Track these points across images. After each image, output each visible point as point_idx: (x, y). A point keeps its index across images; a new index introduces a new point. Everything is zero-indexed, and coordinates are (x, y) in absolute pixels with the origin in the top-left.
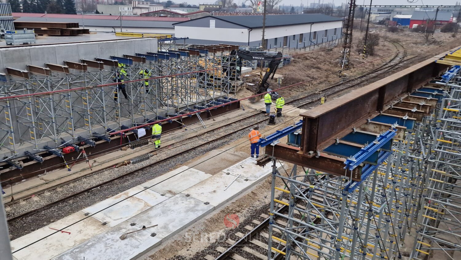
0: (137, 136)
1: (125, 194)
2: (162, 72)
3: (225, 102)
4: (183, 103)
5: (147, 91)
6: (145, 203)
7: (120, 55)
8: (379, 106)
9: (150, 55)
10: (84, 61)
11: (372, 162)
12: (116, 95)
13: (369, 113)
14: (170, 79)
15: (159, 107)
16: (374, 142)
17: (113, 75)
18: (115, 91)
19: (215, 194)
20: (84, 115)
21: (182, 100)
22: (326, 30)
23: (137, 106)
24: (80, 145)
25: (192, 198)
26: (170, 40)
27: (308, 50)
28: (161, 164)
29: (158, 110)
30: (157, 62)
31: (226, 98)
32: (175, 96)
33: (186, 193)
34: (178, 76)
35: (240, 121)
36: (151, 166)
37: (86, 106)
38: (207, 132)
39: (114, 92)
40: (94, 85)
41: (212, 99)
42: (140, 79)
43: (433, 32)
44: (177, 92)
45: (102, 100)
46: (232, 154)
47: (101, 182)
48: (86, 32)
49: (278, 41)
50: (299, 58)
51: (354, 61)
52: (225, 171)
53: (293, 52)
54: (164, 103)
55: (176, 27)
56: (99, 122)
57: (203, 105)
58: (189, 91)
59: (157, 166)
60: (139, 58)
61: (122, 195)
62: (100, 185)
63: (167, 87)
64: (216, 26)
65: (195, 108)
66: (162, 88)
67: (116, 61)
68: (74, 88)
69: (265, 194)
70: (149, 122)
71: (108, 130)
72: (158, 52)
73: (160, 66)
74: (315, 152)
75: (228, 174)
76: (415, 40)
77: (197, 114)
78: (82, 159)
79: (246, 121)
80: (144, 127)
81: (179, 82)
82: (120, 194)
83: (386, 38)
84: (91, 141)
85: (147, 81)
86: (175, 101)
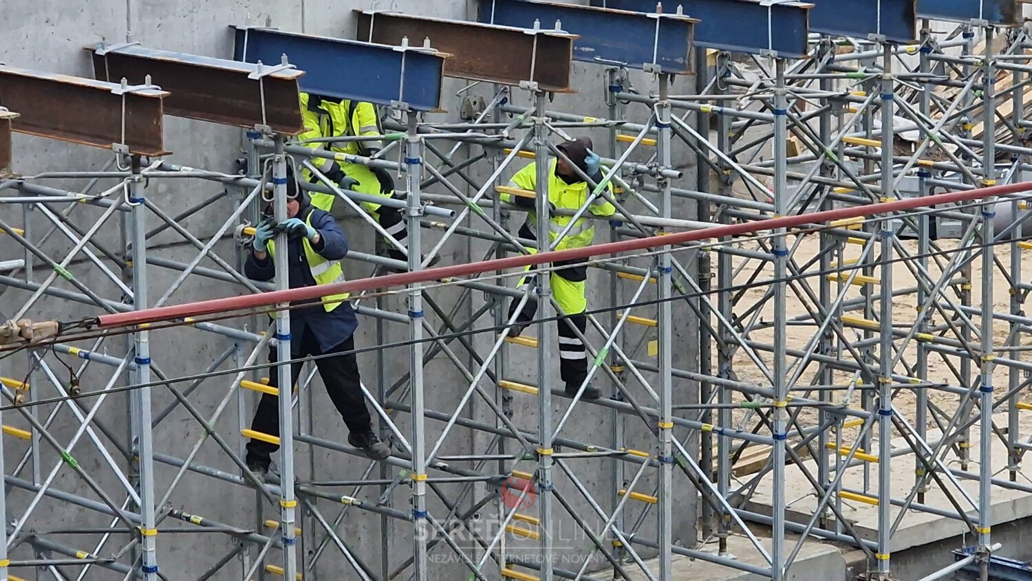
2: (725, 178)
5: (573, 373)
7: (324, 18)
9: (615, 14)
12: (267, 414)
15: (686, 541)
17: (244, 217)
18: (253, 373)
23: (465, 521)
34: (892, 223)
39: (244, 385)
40: (66, 312)
54: (740, 500)
60: (510, 40)
67: (285, 70)
85: (571, 267)
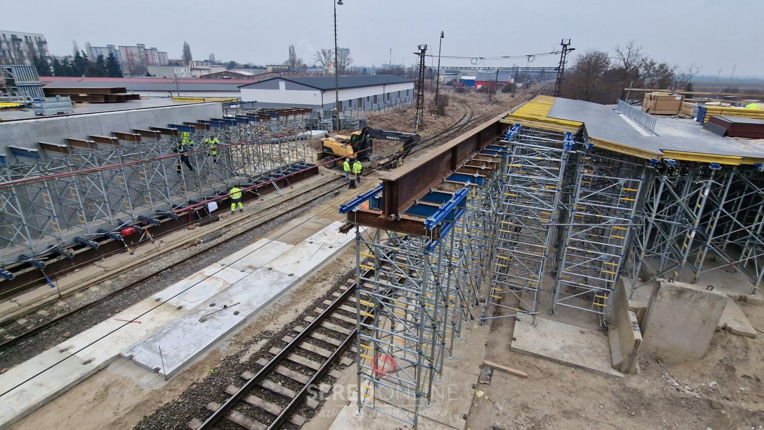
0: (208, 210)
1: (200, 274)
2: (230, 139)
3: (302, 168)
4: (256, 171)
5: (215, 161)
6: (224, 281)
7: (180, 123)
8: (453, 166)
9: (214, 122)
10: (136, 131)
11: (449, 220)
12: (179, 167)
13: (444, 172)
14: (239, 146)
15: (230, 178)
16: (450, 201)
17: (173, 146)
19: (298, 265)
20: (143, 191)
21: (255, 169)
22: (399, 92)
23: (205, 177)
24: (141, 225)
25: (275, 271)
26: (237, 104)
27: (382, 111)
28: (237, 239)
29: (229, 180)
30: (223, 130)
31: (303, 164)
32: (246, 165)
33: (268, 266)
34: (249, 143)
35: (320, 186)
36: (226, 241)
37: (144, 181)
38: (285, 201)
39: (176, 164)
40: (151, 158)
41: (288, 166)
42: (205, 148)
43: (495, 93)
44: (248, 160)
45: (163, 174)
46: (314, 222)
47: (171, 264)
48: (136, 97)
49: (353, 103)
50: (374, 120)
51: (427, 122)
52: (308, 240)
53: (368, 113)
54: (235, 173)
55: (242, 90)
56: (162, 199)
57: (279, 172)
58: (262, 159)
59: (234, 241)
60: (202, 125)
61: (196, 277)
62: (170, 267)
63: (237, 155)
64: (287, 89)
65: (270, 176)
66: (232, 157)
67: (175, 129)
68: (127, 162)
69: (351, 259)
70: (220, 194)
71: (174, 206)
72: (224, 117)
73: (227, 133)
74: (397, 215)
75: (311, 243)
76: (480, 100)
77: (273, 183)
78: (146, 240)
79: (326, 187)
80: (215, 201)
81: (250, 149)
82: (194, 274)
83: (454, 99)
84: (155, 220)
85: (214, 150)
86: (247, 170)
